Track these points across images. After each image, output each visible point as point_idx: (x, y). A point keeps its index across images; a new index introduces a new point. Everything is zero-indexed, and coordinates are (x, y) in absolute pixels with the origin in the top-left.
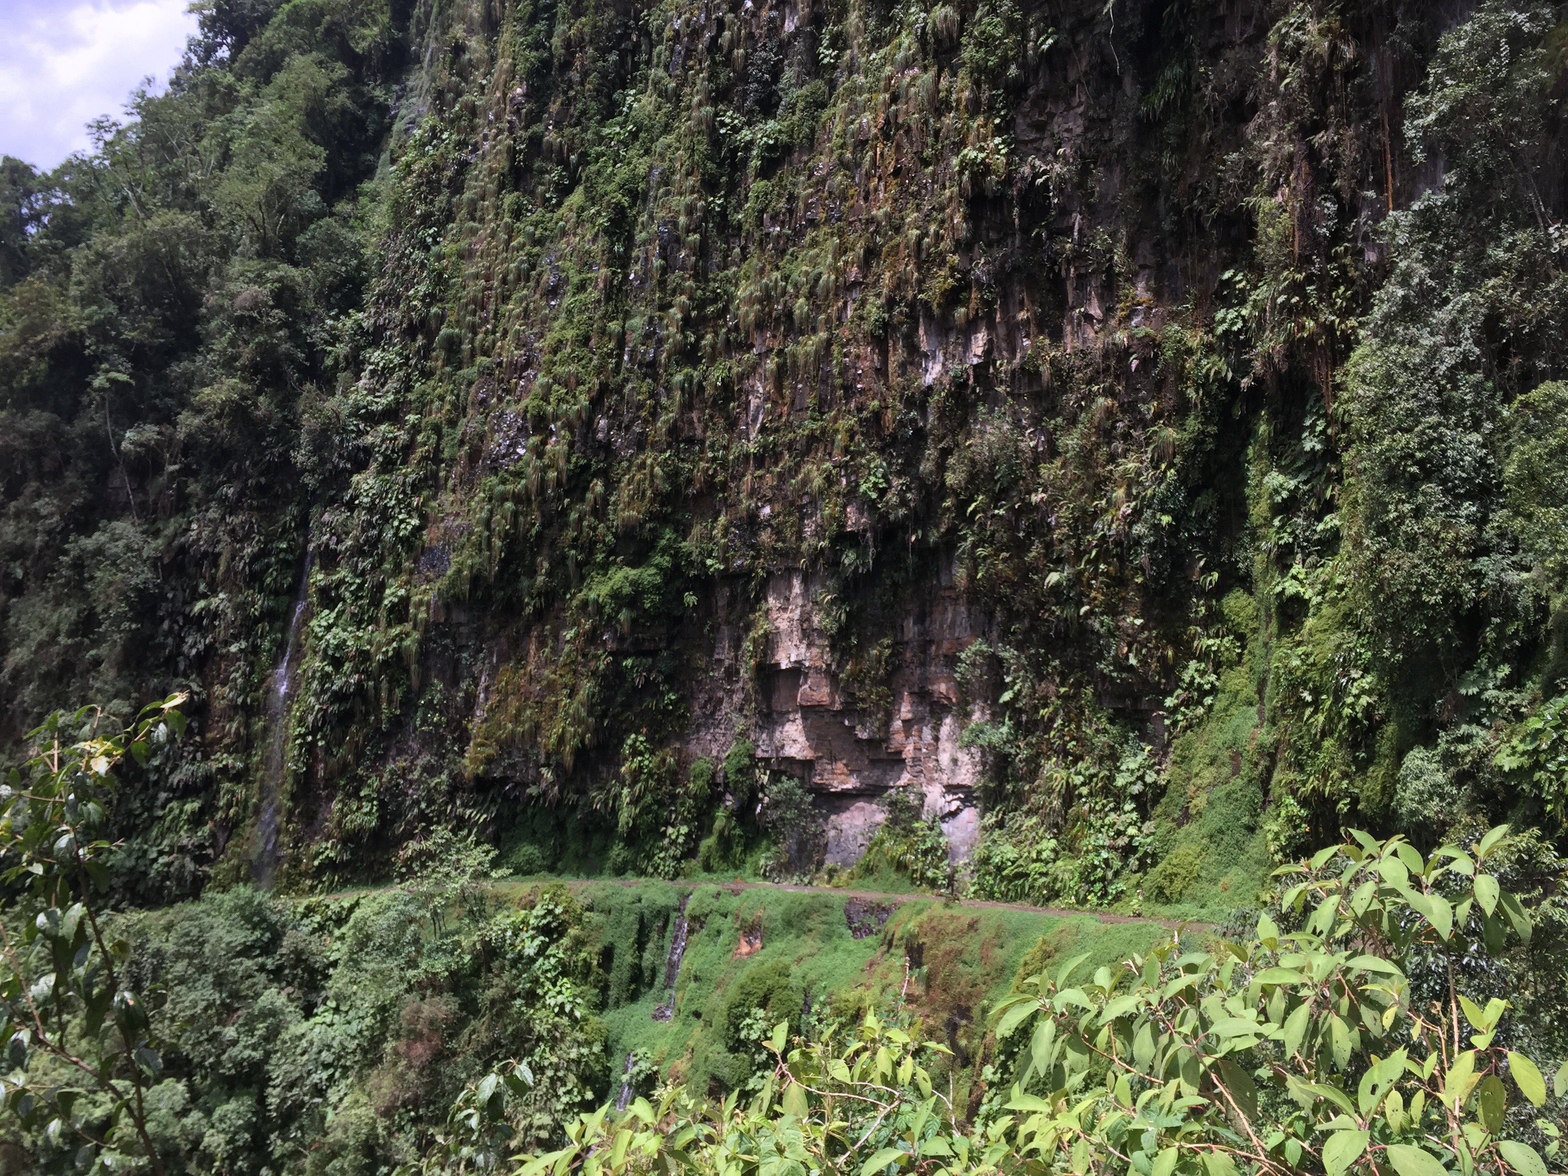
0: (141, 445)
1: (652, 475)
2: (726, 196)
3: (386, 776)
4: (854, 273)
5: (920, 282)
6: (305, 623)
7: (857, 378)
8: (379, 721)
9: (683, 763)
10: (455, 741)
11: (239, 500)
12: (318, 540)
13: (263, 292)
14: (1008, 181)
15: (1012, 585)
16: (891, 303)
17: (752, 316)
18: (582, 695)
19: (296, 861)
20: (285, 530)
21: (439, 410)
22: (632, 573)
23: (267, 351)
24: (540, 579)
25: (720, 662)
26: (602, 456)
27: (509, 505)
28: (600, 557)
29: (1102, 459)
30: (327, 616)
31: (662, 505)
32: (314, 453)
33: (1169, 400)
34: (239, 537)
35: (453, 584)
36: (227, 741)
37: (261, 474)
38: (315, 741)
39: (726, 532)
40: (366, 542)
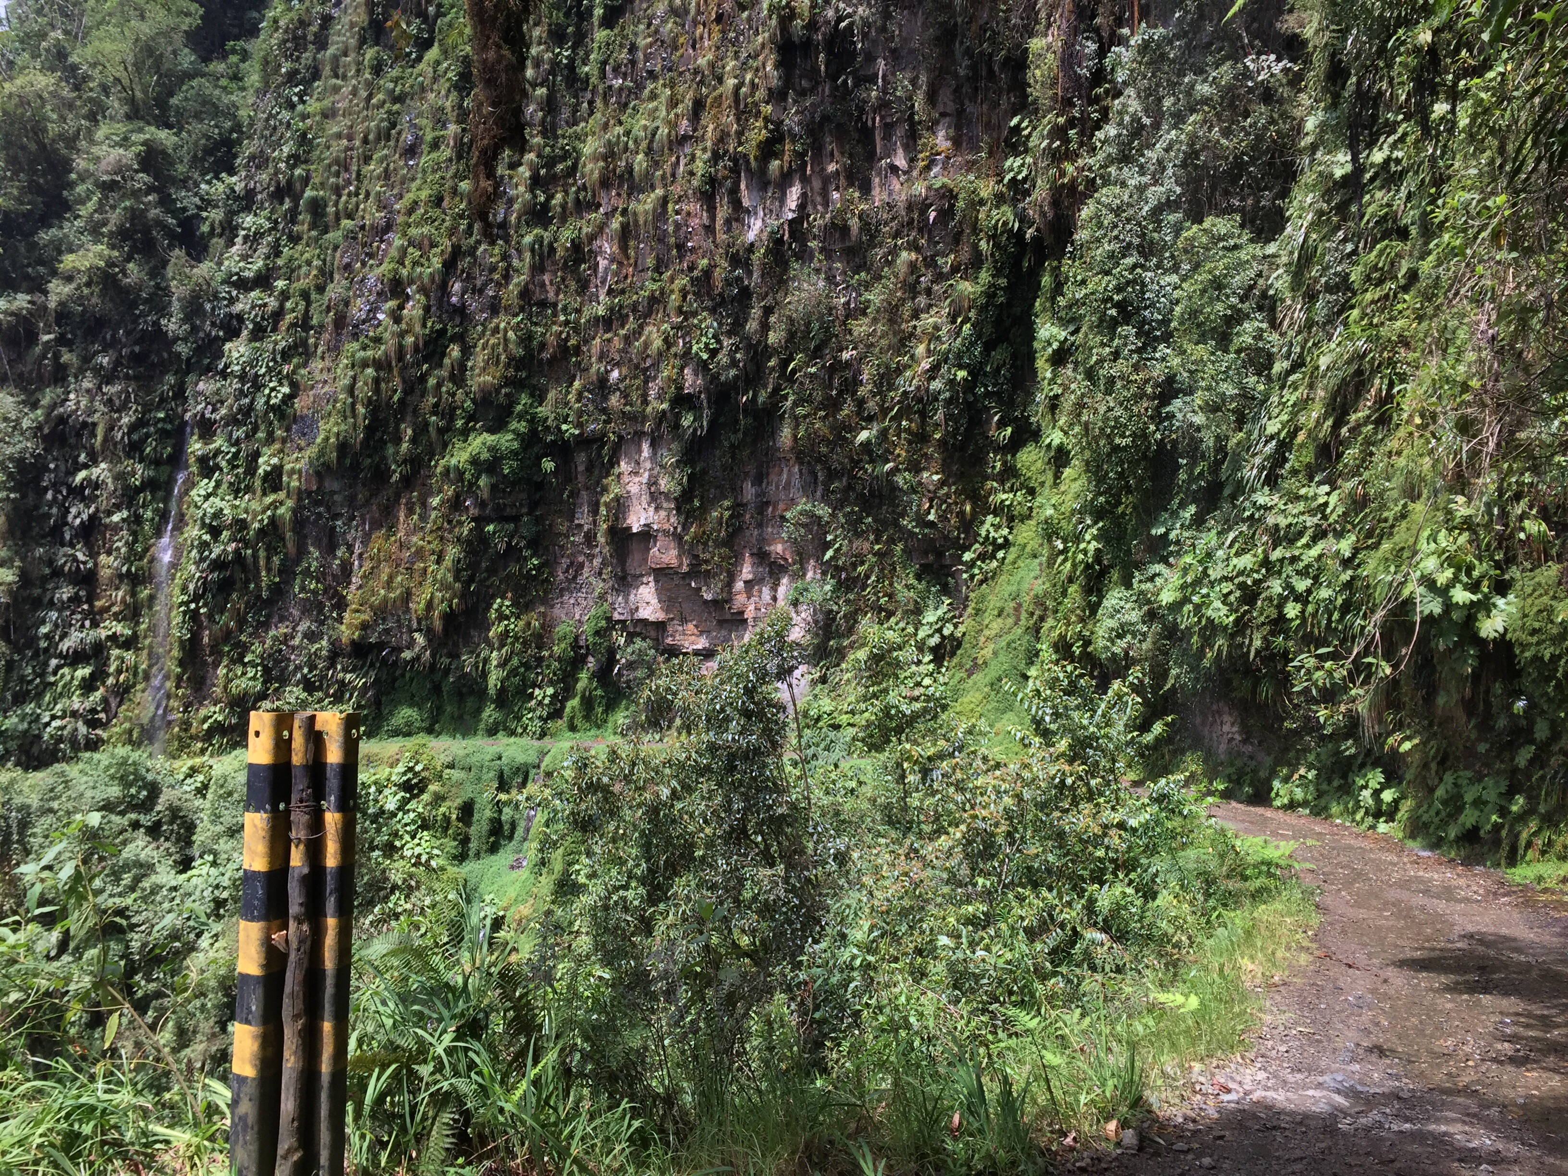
0: (12, 314)
1: (506, 340)
2: (574, 48)
3: (269, 642)
4: (684, 125)
5: (740, 134)
6: (186, 492)
7: (688, 236)
8: (258, 587)
9: (547, 627)
10: (333, 607)
11: (114, 369)
12: (195, 409)
13: (127, 156)
14: (812, 25)
15: (829, 442)
16: (716, 157)
17: (596, 174)
18: (448, 561)
19: (186, 725)
20: (163, 400)
21: (307, 275)
22: (490, 439)
23: (135, 216)
24: (405, 445)
25: (580, 526)
26: (458, 321)
27: (370, 371)
28: (459, 423)
29: (907, 314)
30: (205, 486)
31: (517, 369)
32: (184, 321)
33: (965, 254)
34: (115, 407)
35: (322, 453)
36: (115, 609)
37: (136, 343)
38: (198, 608)
39: (580, 397)
40: (240, 410)
